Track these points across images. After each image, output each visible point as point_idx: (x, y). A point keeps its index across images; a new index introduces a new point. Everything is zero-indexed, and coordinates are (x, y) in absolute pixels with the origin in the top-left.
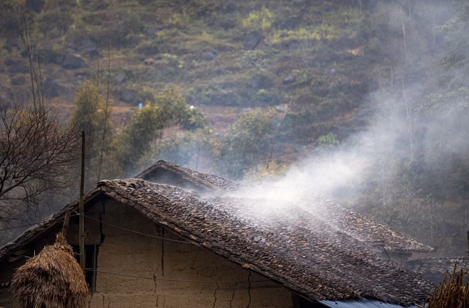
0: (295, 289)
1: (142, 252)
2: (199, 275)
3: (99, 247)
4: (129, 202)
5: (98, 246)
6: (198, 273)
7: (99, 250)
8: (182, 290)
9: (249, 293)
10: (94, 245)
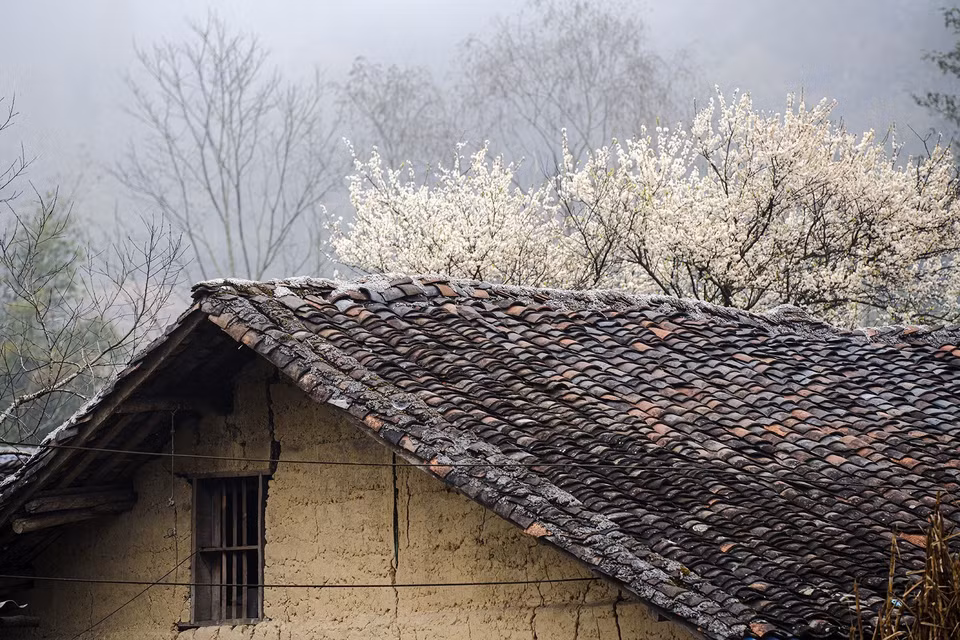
0: (660, 602)
1: (362, 493)
2: (496, 563)
3: (270, 483)
4: (262, 341)
5: (267, 478)
6: (491, 556)
7: (270, 492)
8: (457, 609)
9: (616, 616)
10: (258, 477)
